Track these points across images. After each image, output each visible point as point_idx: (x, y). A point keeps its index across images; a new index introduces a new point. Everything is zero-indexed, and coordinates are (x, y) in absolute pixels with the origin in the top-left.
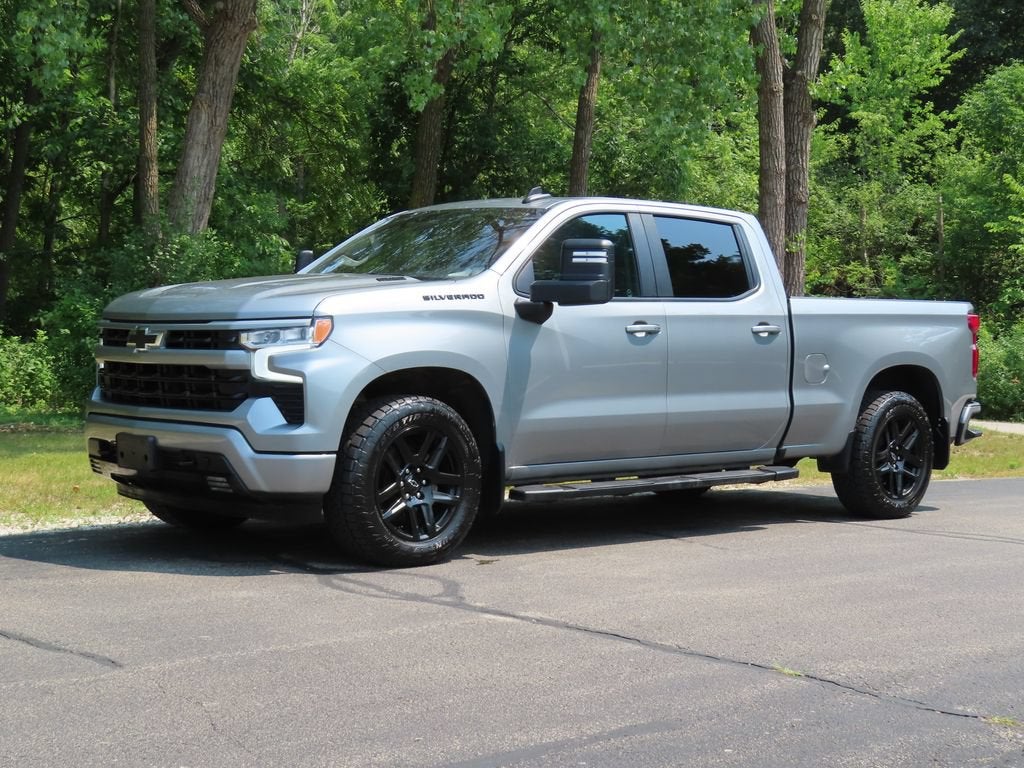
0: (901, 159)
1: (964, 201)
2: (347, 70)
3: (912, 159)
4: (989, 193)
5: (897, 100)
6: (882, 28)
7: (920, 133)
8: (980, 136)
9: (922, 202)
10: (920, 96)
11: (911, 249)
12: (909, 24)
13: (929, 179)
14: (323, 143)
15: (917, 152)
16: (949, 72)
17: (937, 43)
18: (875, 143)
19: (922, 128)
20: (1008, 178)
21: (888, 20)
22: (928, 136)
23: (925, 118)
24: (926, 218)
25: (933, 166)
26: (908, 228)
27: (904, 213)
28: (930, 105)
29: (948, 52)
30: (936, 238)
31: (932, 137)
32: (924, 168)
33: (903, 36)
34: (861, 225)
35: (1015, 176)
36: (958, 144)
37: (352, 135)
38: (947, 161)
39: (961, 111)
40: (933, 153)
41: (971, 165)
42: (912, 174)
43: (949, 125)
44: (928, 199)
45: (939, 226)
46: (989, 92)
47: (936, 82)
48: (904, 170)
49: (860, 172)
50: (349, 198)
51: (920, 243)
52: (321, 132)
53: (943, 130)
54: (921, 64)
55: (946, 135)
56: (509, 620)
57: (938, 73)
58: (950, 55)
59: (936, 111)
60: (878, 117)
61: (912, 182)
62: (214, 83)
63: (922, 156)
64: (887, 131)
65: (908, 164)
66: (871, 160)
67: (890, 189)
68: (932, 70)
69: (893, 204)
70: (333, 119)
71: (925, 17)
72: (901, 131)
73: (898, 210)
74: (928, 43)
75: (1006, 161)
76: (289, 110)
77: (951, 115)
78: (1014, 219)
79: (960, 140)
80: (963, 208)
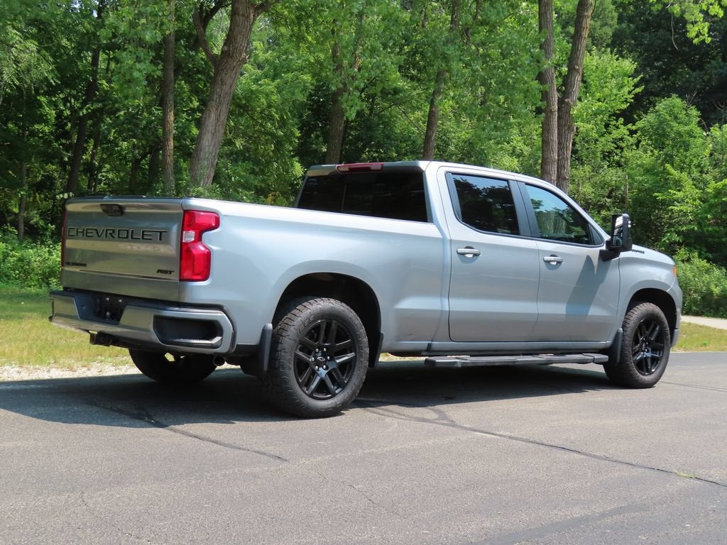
0: (603, 152)
1: (641, 178)
2: (270, 87)
3: (609, 153)
4: (657, 174)
5: (601, 116)
6: (593, 72)
7: (615, 137)
8: (652, 140)
9: (615, 179)
10: (614, 114)
11: (608, 207)
12: (610, 71)
13: (619, 165)
14: (261, 132)
15: (613, 148)
16: (633, 100)
17: (626, 83)
18: (587, 142)
19: (616, 134)
20: (668, 166)
21: (597, 68)
22: (619, 139)
23: (618, 128)
24: (618, 188)
25: (622, 157)
26: (606, 194)
27: (603, 185)
28: (621, 120)
29: (633, 88)
30: (623, 200)
31: (621, 139)
32: (616, 158)
33: (606, 77)
34: (578, 191)
35: (672, 165)
36: (637, 144)
37: (280, 127)
38: (631, 154)
39: (640, 124)
40: (622, 149)
41: (644, 157)
42: (609, 161)
43: (632, 133)
44: (619, 177)
45: (626, 193)
46: (658, 113)
47: (624, 106)
48: (604, 158)
49: (578, 159)
50: (275, 165)
51: (614, 203)
52: (261, 125)
53: (628, 136)
54: (616, 95)
55: (631, 139)
56: (493, 436)
57: (626, 101)
58: (634, 90)
59: (625, 124)
60: (590, 126)
61: (609, 166)
62: (220, 95)
63: (615, 150)
64: (595, 135)
65: (607, 155)
66: (585, 152)
67: (596, 169)
68: (623, 99)
69: (597, 179)
70: (271, 118)
71: (619, 66)
72: (603, 135)
73: (600, 182)
74: (621, 82)
75: (666, 155)
76: (242, 110)
77: (634, 127)
78: (672, 191)
79: (639, 142)
80: (640, 182)
